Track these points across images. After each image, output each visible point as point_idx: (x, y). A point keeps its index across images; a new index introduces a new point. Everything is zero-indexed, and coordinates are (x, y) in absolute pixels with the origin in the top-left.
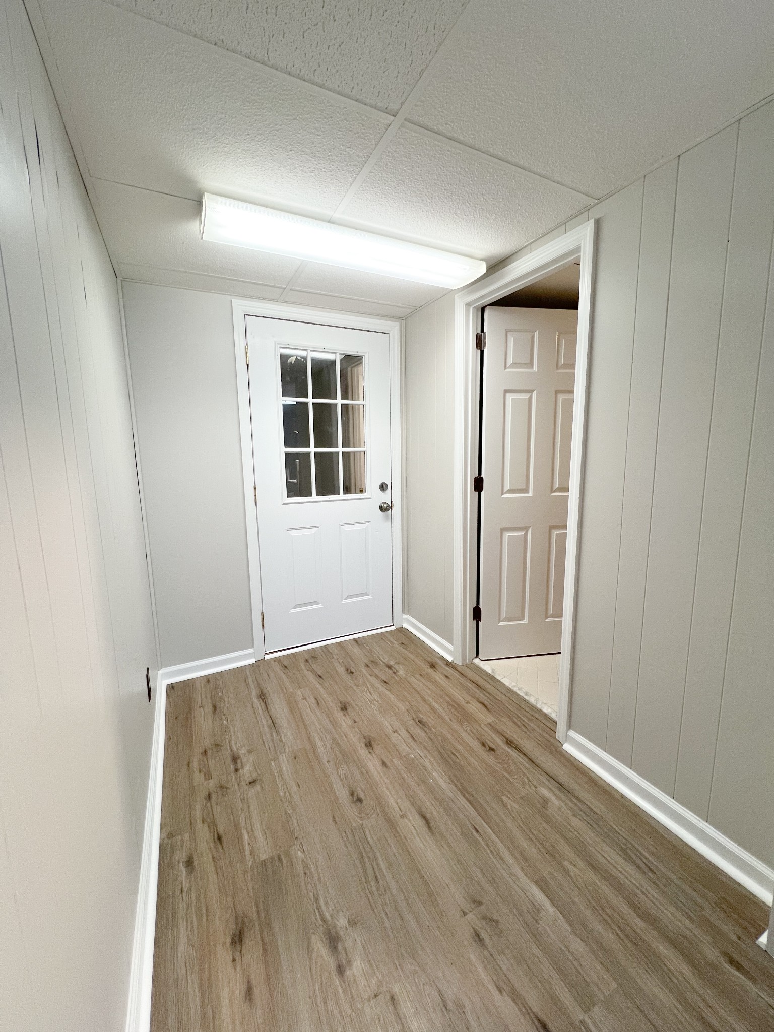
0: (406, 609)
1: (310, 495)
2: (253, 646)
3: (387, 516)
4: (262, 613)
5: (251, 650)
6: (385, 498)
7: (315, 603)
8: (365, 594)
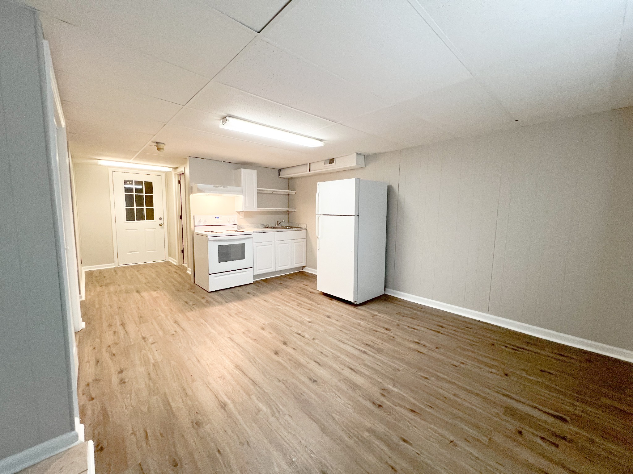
0: (170, 255)
1: (134, 220)
2: (114, 263)
3: (162, 228)
4: (117, 253)
5: (113, 264)
6: (161, 222)
7: (136, 251)
8: (155, 250)
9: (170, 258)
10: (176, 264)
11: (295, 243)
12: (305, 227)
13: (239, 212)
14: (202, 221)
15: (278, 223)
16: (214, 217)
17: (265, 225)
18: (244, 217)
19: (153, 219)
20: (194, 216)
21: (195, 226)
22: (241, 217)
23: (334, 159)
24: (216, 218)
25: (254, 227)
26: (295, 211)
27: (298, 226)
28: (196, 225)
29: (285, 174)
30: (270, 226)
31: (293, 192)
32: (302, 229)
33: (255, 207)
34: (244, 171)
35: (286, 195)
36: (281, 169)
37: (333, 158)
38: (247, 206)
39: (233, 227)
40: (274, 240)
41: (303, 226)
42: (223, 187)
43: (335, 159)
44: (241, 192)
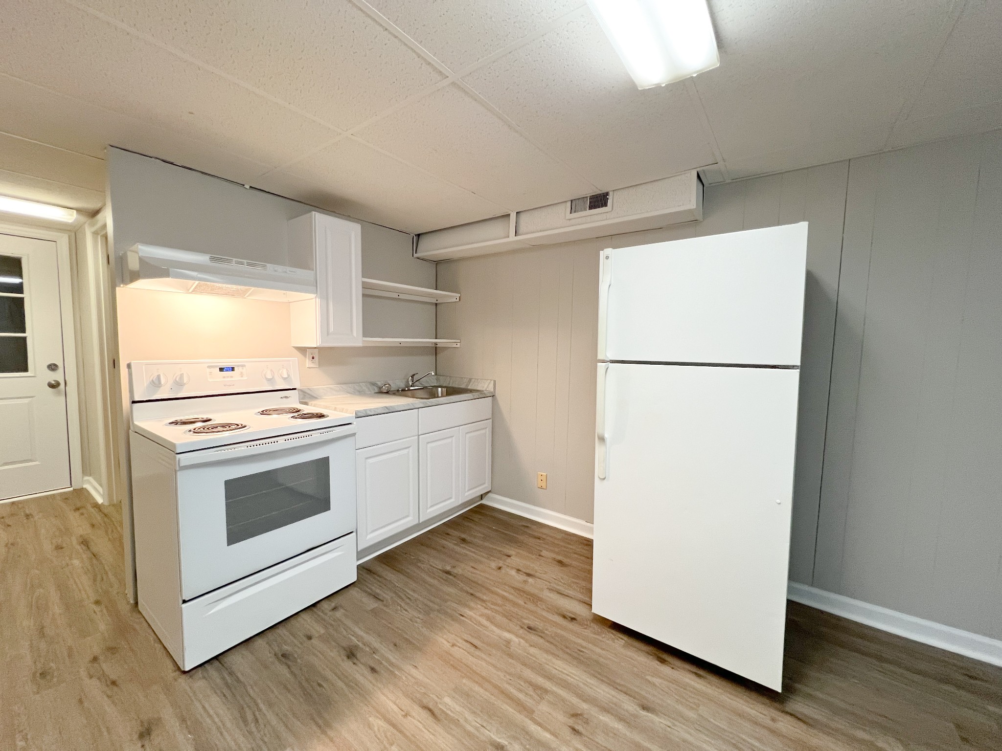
9: (86, 478)
10: (100, 500)
11: (467, 433)
12: (491, 388)
13: (303, 350)
14: (163, 382)
15: (416, 378)
16: (216, 367)
17: (379, 384)
18: (319, 365)
19: (26, 370)
20: (129, 366)
21: (134, 402)
22: (308, 363)
23: (607, 194)
24: (221, 369)
25: (349, 393)
26: (458, 346)
27: (467, 385)
28: (136, 399)
29: (432, 248)
30: (394, 387)
31: (452, 297)
32: (481, 394)
33: (355, 334)
34: (321, 221)
35: (431, 304)
36: (419, 235)
37: (604, 191)
38: (332, 330)
39: (286, 397)
40: (417, 434)
41: (485, 386)
42: (249, 264)
43: (611, 194)
44: (313, 286)
